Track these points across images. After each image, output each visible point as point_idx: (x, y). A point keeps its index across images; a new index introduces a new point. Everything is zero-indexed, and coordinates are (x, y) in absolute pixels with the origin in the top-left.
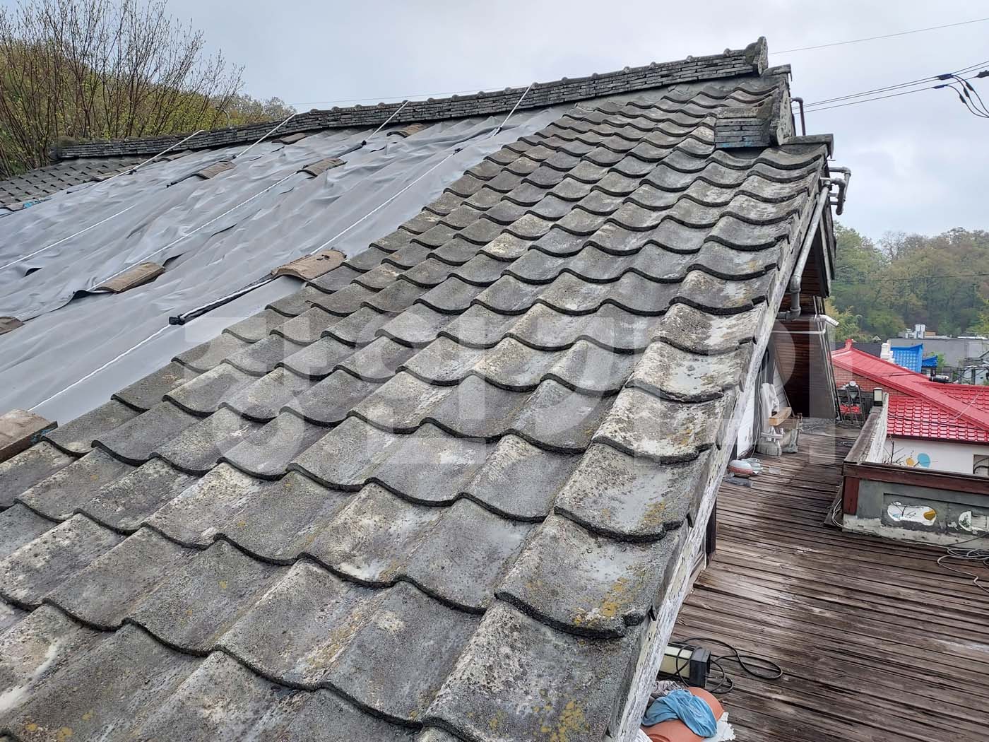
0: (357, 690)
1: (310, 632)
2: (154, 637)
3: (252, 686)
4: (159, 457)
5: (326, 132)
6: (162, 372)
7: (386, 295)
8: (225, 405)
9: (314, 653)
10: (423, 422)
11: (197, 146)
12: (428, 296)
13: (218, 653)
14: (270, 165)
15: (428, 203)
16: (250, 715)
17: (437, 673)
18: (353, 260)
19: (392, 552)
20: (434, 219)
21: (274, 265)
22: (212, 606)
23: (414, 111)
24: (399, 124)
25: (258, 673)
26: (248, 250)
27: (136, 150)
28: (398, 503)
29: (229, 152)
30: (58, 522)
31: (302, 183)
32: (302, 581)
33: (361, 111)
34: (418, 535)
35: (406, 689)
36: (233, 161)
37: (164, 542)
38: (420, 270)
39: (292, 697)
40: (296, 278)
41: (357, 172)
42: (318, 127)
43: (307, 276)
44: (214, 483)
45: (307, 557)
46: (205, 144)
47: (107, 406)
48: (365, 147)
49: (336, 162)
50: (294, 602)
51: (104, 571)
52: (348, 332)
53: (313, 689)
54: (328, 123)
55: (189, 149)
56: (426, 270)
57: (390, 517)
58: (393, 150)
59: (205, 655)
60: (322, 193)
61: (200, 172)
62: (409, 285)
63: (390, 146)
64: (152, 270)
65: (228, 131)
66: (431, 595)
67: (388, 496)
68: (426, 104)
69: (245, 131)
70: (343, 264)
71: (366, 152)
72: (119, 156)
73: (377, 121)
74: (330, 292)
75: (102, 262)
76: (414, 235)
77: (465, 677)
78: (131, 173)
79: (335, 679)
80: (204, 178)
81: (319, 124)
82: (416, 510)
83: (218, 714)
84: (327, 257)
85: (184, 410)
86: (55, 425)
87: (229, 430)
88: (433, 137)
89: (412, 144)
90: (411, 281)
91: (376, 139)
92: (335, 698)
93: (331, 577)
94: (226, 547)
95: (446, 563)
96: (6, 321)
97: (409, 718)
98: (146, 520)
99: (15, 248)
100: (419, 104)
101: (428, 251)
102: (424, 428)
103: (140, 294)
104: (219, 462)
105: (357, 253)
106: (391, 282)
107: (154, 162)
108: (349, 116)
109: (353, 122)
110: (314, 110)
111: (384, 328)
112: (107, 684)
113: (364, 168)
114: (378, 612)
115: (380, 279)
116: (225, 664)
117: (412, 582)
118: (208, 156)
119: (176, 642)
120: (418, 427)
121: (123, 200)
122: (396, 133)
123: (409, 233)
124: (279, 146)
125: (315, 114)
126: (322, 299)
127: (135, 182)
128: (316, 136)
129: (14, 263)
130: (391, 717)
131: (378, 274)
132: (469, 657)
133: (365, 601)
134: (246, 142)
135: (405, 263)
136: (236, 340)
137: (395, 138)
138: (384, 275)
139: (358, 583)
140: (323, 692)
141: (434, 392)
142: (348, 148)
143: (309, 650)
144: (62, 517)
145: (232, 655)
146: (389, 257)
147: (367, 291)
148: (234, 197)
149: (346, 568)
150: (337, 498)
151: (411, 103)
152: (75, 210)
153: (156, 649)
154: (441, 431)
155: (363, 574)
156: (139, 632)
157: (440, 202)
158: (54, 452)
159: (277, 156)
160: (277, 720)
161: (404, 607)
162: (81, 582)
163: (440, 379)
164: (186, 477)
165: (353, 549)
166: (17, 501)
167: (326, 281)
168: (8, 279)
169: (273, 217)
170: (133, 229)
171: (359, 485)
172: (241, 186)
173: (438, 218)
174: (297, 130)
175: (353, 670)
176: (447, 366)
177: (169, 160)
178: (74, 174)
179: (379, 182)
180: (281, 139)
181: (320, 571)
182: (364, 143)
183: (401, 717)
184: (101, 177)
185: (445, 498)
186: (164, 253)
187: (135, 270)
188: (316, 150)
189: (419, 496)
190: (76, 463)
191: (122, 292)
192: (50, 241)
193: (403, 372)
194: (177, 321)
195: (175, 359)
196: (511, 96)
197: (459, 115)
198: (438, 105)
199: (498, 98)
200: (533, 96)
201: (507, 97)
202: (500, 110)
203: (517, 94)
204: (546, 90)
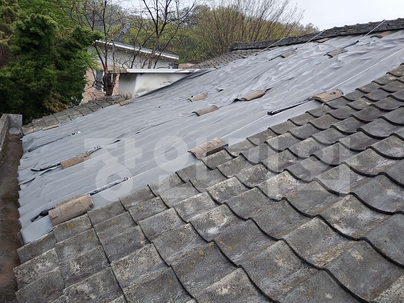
0: (339, 277)
1: (318, 246)
2: (259, 227)
3: (294, 258)
4: (262, 164)
5: (339, 37)
6: (264, 132)
7: (363, 113)
8: (288, 149)
9: (320, 255)
10: (380, 174)
11: (282, 44)
12: (387, 115)
13: (282, 241)
14: (312, 52)
15: (390, 70)
16: (292, 268)
17: (378, 285)
18: (347, 95)
19: (358, 226)
20: (392, 78)
21: (310, 95)
22: (279, 223)
23: (388, 25)
24: (378, 32)
25: (296, 254)
26: (299, 88)
27: (258, 46)
28: (363, 206)
29: (295, 47)
30: (227, 178)
31: (326, 60)
32: (317, 225)
33: (359, 27)
34: (371, 223)
35: (362, 286)
36: (296, 50)
37: (262, 195)
38: (383, 102)
39: (309, 268)
40: (319, 101)
41: (353, 55)
42: (335, 35)
43: (325, 101)
44: (282, 178)
45: (320, 217)
46: (285, 43)
47: (245, 141)
48: (358, 44)
49: (343, 51)
50: (313, 233)
51: (242, 198)
52: (343, 127)
53: (319, 269)
54: (341, 33)
55: (278, 45)
56: (386, 102)
57: (359, 211)
58: (373, 45)
59: (277, 240)
60: (334, 65)
61: (282, 55)
62: (376, 109)
63: (372, 43)
64: (261, 93)
65: (295, 38)
66: (378, 251)
67: (358, 202)
68: (396, 21)
69: (302, 38)
70: (342, 97)
71: (358, 46)
72: (252, 49)
73: (366, 31)
74: (335, 109)
75: (244, 89)
76: (381, 85)
77: (396, 293)
78: (256, 55)
79: (330, 269)
80: (284, 57)
81: (336, 34)
82: (372, 212)
83: (280, 263)
84: (335, 93)
85: (271, 148)
86: (227, 145)
87: (288, 159)
88: (397, 38)
89: (385, 41)
90: (377, 107)
91: (364, 40)
92: (329, 276)
93: (329, 228)
94: (286, 203)
95: (388, 240)
96: (214, 107)
97: (363, 298)
98: (257, 185)
99: (216, 82)
100: (392, 21)
101: (388, 94)
102: (380, 176)
103: (256, 102)
104: (284, 171)
105: (348, 92)
106: (365, 107)
107: (264, 51)
108: (352, 29)
109: (354, 32)
110: (335, 27)
111: (362, 127)
112: (243, 237)
113: (357, 53)
114: (351, 249)
115: (360, 105)
116: (285, 246)
117: (369, 242)
118: (286, 48)
119: (266, 232)
120: (376, 175)
121: (253, 66)
122: (375, 36)
123: (377, 85)
124: (316, 44)
125: (336, 29)
126: (331, 111)
127: (257, 59)
128: (334, 39)
129: (216, 87)
130: (354, 294)
131: (360, 102)
132: (399, 285)
133: (343, 243)
134: (302, 42)
135: (374, 99)
136: (292, 124)
137: (374, 39)
138: (363, 103)
139: (341, 234)
140: (324, 272)
141: (385, 161)
142: (349, 44)
143: (318, 253)
144: (229, 176)
145: (287, 244)
146: (366, 95)
147: (353, 110)
148: (296, 65)
149: (336, 226)
150: (333, 197)
151: (387, 21)
152: (236, 69)
153: (259, 232)
154: (389, 180)
155: (344, 231)
156: (254, 224)
157: (397, 70)
158: (227, 154)
159: (315, 48)
160: (302, 274)
161: (364, 251)
162: (235, 200)
163: (390, 155)
164: (270, 173)
165: (340, 220)
166: (216, 168)
167: (333, 104)
168: (213, 92)
169: (311, 75)
170: (255, 77)
171: (344, 194)
172: (299, 61)
173: (395, 78)
174: (326, 37)
175: (338, 268)
176: (394, 150)
177: (270, 50)
178: (236, 55)
179: (364, 60)
180: (317, 41)
181: (325, 224)
182: (358, 42)
183: (359, 296)
184: (245, 57)
185: (389, 211)
186: (266, 87)
187: (255, 93)
188: (333, 45)
189: (374, 206)
190: (234, 159)
191: (250, 100)
192: (227, 80)
193: (370, 149)
194: (270, 114)
195: (269, 128)
198: (403, 21)
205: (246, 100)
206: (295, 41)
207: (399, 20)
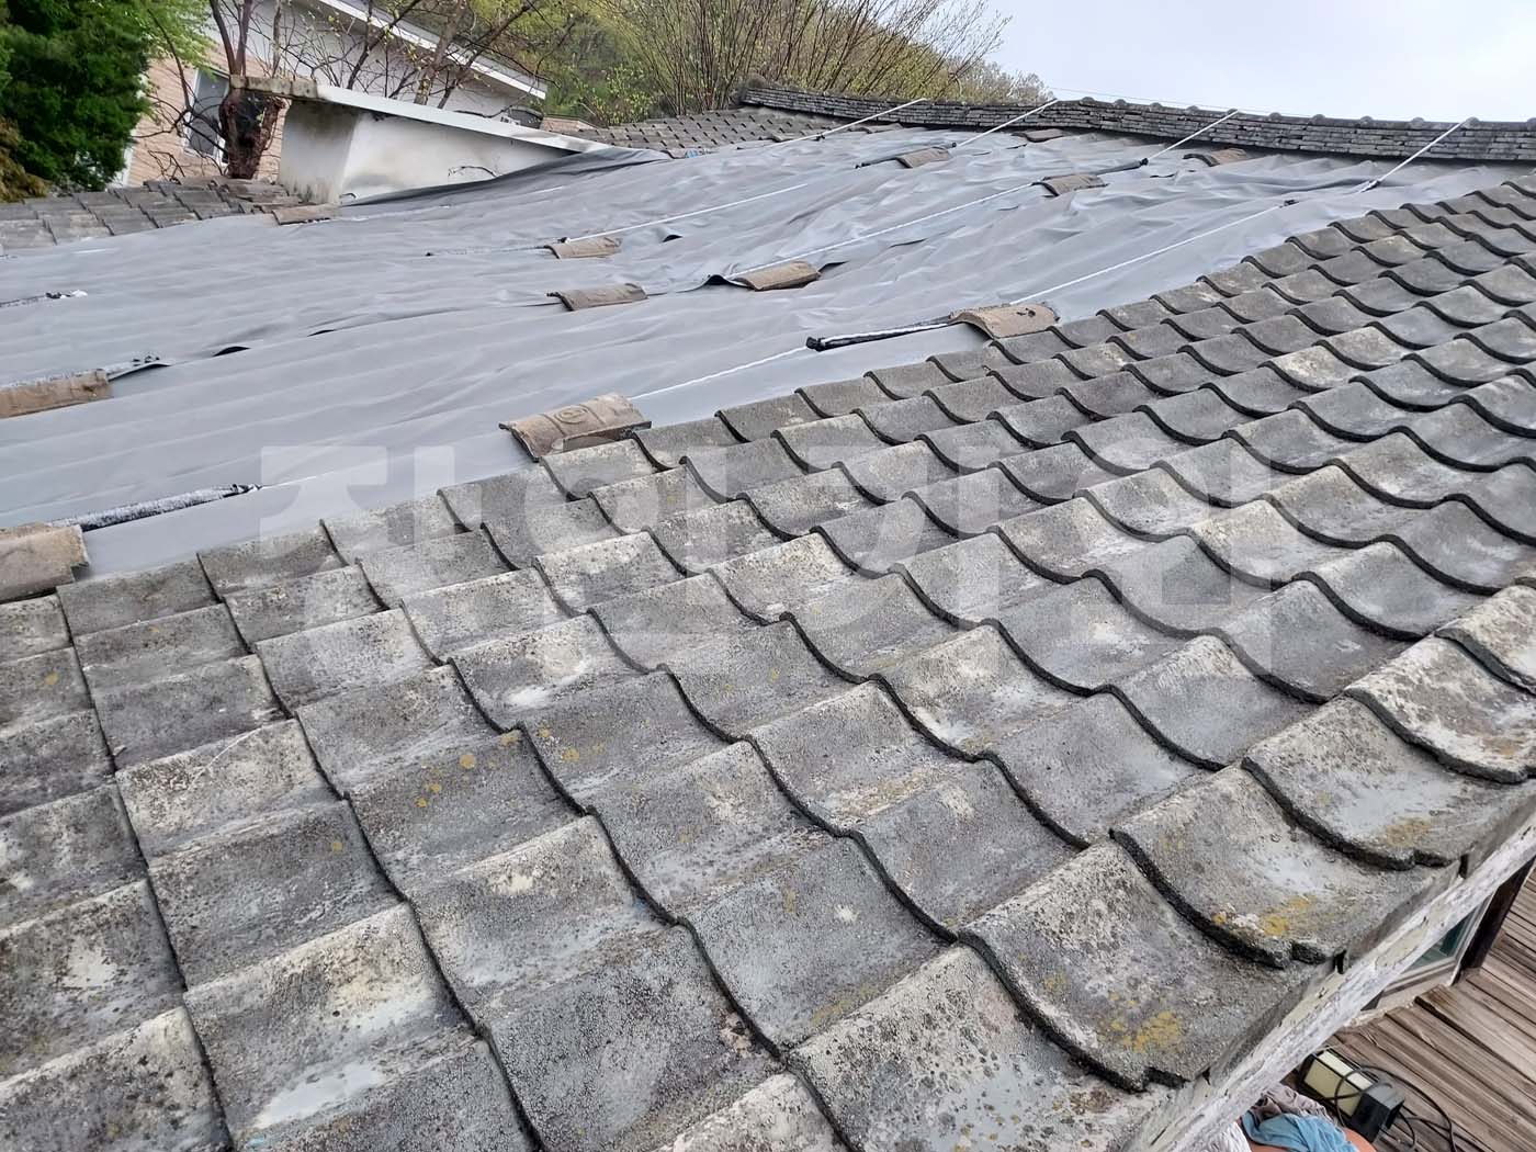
0: (889, 859)
1: (853, 769)
2: (684, 697)
3: (770, 798)
4: (748, 501)
5: (1092, 135)
6: (781, 402)
7: (1098, 388)
8: (840, 465)
9: (853, 795)
10: (1089, 575)
11: (911, 120)
12: (1159, 406)
13: (746, 744)
14: (997, 167)
15: (1210, 271)
16: (758, 828)
17: (995, 889)
18: (1069, 326)
19: (987, 722)
20: (1211, 297)
21: (957, 307)
22: (753, 691)
24: (1211, 144)
25: (782, 788)
26: (930, 278)
27: (832, 110)
28: (1016, 665)
29: (949, 137)
30: (622, 533)
31: (1034, 201)
32: (866, 706)
33: (1159, 113)
34: (1026, 715)
35: (950, 889)
36: (951, 151)
37: (725, 600)
38: (1162, 366)
39: (810, 832)
40: (979, 331)
41: (1119, 202)
42: (1085, 126)
43: (995, 332)
44: (799, 553)
45: (880, 681)
46: (922, 119)
47: (709, 421)
48: (1143, 168)
49: (1093, 181)
50: (848, 728)
51: (654, 604)
52: (1025, 423)
53: (837, 834)
54: (1102, 123)
55: (898, 122)
56: (1169, 366)
57: (1001, 679)
58: (1184, 181)
59: (730, 741)
60: (1057, 222)
61: (904, 157)
62: (1137, 382)
63: (1183, 174)
64: (805, 274)
65: (958, 106)
66: (1021, 794)
67: (1006, 650)
68: (1266, 120)
69: (981, 112)
70: (1051, 329)
71: (1143, 175)
72: (810, 114)
73: (1176, 132)
74: (1017, 362)
75: (750, 248)
76: (1173, 317)
77: (1032, 909)
78: (818, 139)
79: (868, 833)
80: (905, 165)
81: (1088, 122)
82: (1036, 683)
83: (725, 811)
84: (1032, 313)
85: (791, 457)
86: (648, 425)
87: (835, 498)
88: (1256, 174)
89: (1219, 178)
90: (1142, 379)
91: (1165, 159)
92: (861, 855)
93: (901, 718)
94: (791, 631)
95: (1056, 764)
96: (631, 289)
97: (942, 924)
98: (713, 566)
99: (661, 206)
100: (1255, 119)
101: (1185, 342)
102: (1087, 582)
103: (782, 298)
104: (811, 532)
105: (1074, 318)
106: (1110, 372)
107: (850, 130)
108: (1137, 117)
109: (1142, 127)
110: (1088, 98)
111: (1079, 431)
112: (626, 724)
113: (1131, 197)
114: (946, 783)
115: (1097, 363)
116: (750, 760)
117: (1002, 767)
118: (921, 137)
119: (705, 713)
120: (1079, 579)
121: (798, 173)
122: (1198, 157)
123: (1163, 309)
124: (1020, 141)
125: (1089, 104)
126: (1005, 368)
127: (819, 152)
128: (1078, 137)
129: (656, 222)
130: (920, 911)
131: (1097, 355)
132: (1045, 889)
133: (931, 764)
134: (977, 128)
135: (1142, 351)
136: (878, 390)
137: (1196, 163)
138: (1104, 359)
139: (931, 740)
140: (849, 842)
141: (1117, 541)
142: (1117, 164)
143: (848, 789)
144: (628, 530)
145: (760, 752)
146: (1121, 335)
147: (1072, 375)
148: (937, 200)
149: (922, 715)
150: (939, 628)
151: (1241, 114)
152: (737, 173)
153: (683, 712)
154: (1109, 595)
155: (941, 732)
156: (671, 685)
157: (1230, 275)
158: (639, 457)
159: (1011, 156)
160: (786, 849)
161: (981, 792)
162: (629, 607)
163: (1135, 526)
164: (769, 535)
165: (939, 697)
166: (590, 495)
167: (1018, 346)
168: (644, 240)
169: (976, 241)
170: (797, 214)
171: (972, 623)
172: (950, 187)
173: (1218, 298)
174: (1053, 124)
175: (893, 834)
176: (1151, 511)
177: (869, 132)
178: (752, 126)
179: (1148, 224)
180: (1026, 132)
181: (890, 705)
182: (1145, 162)
183: (932, 917)
184: (781, 137)
185: (1083, 684)
186: (825, 255)
187: (784, 268)
188: (1070, 158)
189: (1048, 667)
190: (658, 475)
191: (762, 290)
192: (702, 206)
193: (1083, 499)
194: (816, 345)
195: (800, 391)
196: (1419, 133)
197: (1313, 148)
198: (1285, 126)
199: (1392, 133)
200: (1459, 140)
201: (1410, 133)
202: (1389, 153)
203: (1428, 130)
204: (1490, 133)
205: (750, 287)
206: (953, 119)
207: (1276, 119)
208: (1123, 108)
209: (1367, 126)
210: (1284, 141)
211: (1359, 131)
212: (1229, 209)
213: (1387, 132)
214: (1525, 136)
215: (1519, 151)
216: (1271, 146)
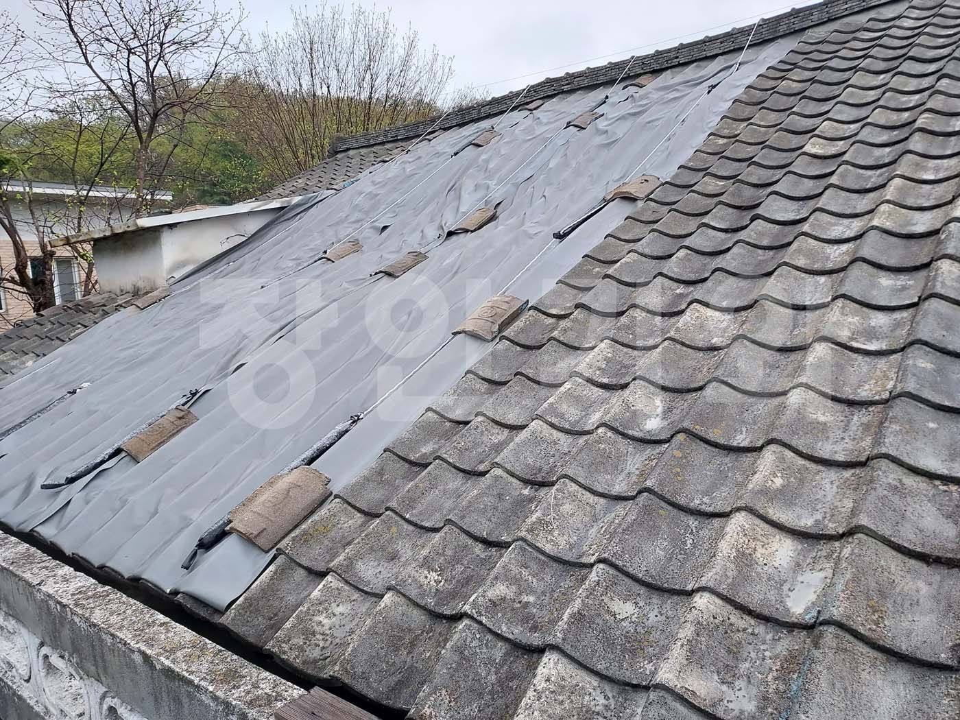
4: (637, 307)
5: (560, 96)
7: (733, 195)
8: (660, 274)
10: (854, 261)
12: (779, 189)
13: (798, 389)
14: (531, 128)
19: (884, 335)
20: (724, 141)
23: (643, 63)
24: (633, 77)
27: (396, 136)
28: (866, 309)
30: (590, 349)
32: (828, 353)
33: (592, 73)
40: (629, 198)
41: (622, 118)
42: (553, 93)
45: (824, 339)
46: (455, 122)
47: (558, 288)
48: (610, 100)
49: (594, 116)
50: (832, 363)
54: (563, 88)
55: (440, 129)
57: (867, 318)
60: (600, 139)
61: (475, 142)
68: (653, 55)
69: (488, 107)
71: (615, 103)
72: (383, 143)
73: (610, 78)
75: (439, 215)
78: (408, 152)
80: (479, 146)
81: (554, 90)
82: (883, 312)
85: (622, 284)
86: (527, 302)
87: (671, 290)
91: (616, 92)
93: (848, 351)
94: (746, 343)
96: (415, 254)
98: (666, 336)
99: (358, 216)
100: (647, 57)
102: (856, 264)
104: (691, 304)
108: (581, 78)
109: (586, 82)
110: (548, 78)
120: (847, 266)
122: (631, 85)
123: (705, 155)
125: (549, 81)
127: (422, 157)
128: (554, 100)
134: (489, 116)
135: (724, 174)
137: (632, 89)
139: (868, 353)
142: (594, 103)
144: (586, 346)
148: (520, 154)
149: (855, 345)
151: (639, 57)
152: (387, 183)
153: (739, 395)
154: (871, 266)
155: (870, 348)
157: (722, 128)
158: (542, 316)
161: (928, 357)
164: (670, 317)
165: (853, 335)
168: (371, 235)
169: (564, 164)
170: (447, 190)
174: (534, 98)
178: (355, 161)
179: (649, 122)
181: (836, 347)
182: (607, 97)
184: (385, 159)
185: (908, 302)
188: (565, 110)
189: (882, 304)
190: (572, 317)
191: (475, 230)
193: (803, 236)
194: (560, 237)
195: (586, 256)
196: (739, 35)
197: (686, 60)
198: (665, 55)
199: (725, 39)
200: (761, 31)
201: (734, 36)
202: (728, 49)
203: (744, 32)
204: (775, 23)
205: (466, 231)
206: (474, 115)
207: (658, 53)
208: (570, 77)
209: (708, 41)
210: (669, 62)
211: (707, 44)
212: (685, 100)
213: (722, 40)
214: (794, 18)
215: (794, 26)
216: (664, 67)
